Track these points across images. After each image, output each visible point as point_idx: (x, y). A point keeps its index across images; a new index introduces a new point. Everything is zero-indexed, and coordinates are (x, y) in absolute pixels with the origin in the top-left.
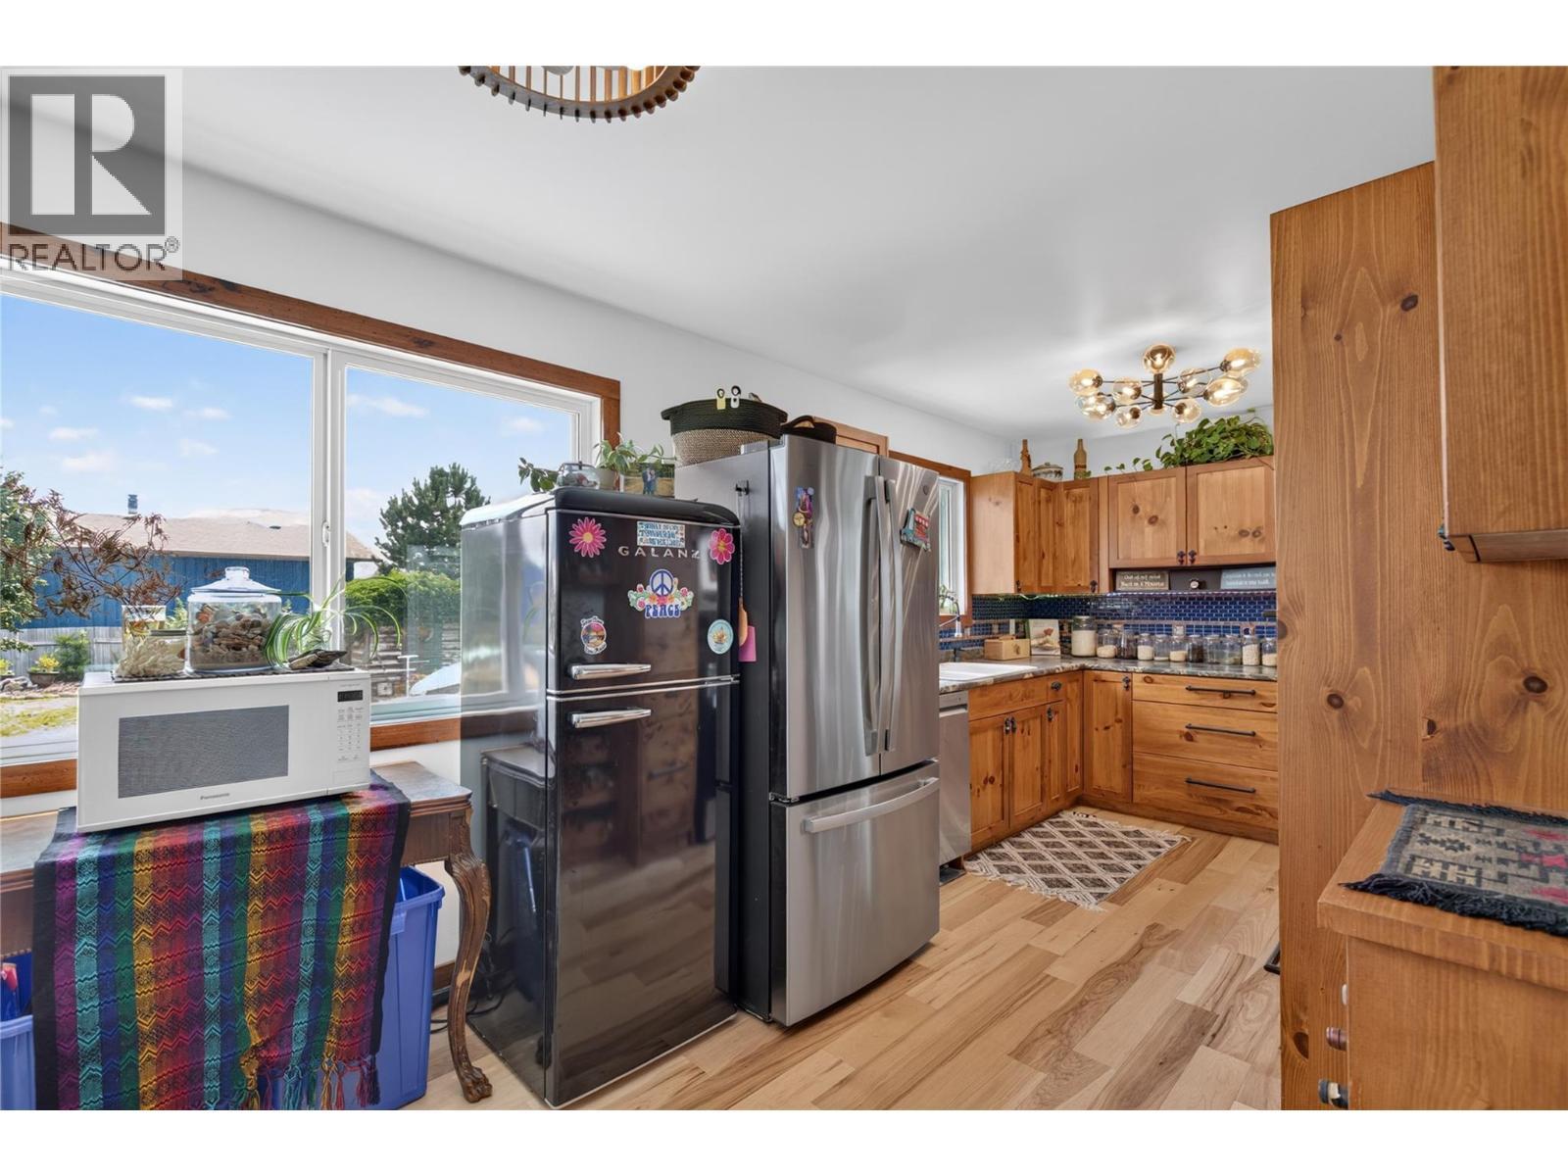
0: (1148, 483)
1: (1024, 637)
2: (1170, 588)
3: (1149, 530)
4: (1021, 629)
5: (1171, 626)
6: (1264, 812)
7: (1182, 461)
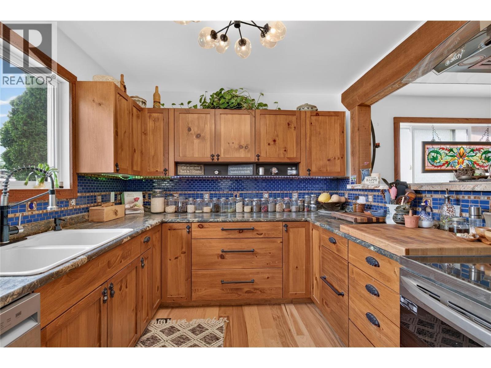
0: (196, 116)
1: (121, 203)
2: (204, 174)
3: (196, 141)
4: (119, 198)
5: (202, 194)
6: (258, 291)
7: (213, 106)
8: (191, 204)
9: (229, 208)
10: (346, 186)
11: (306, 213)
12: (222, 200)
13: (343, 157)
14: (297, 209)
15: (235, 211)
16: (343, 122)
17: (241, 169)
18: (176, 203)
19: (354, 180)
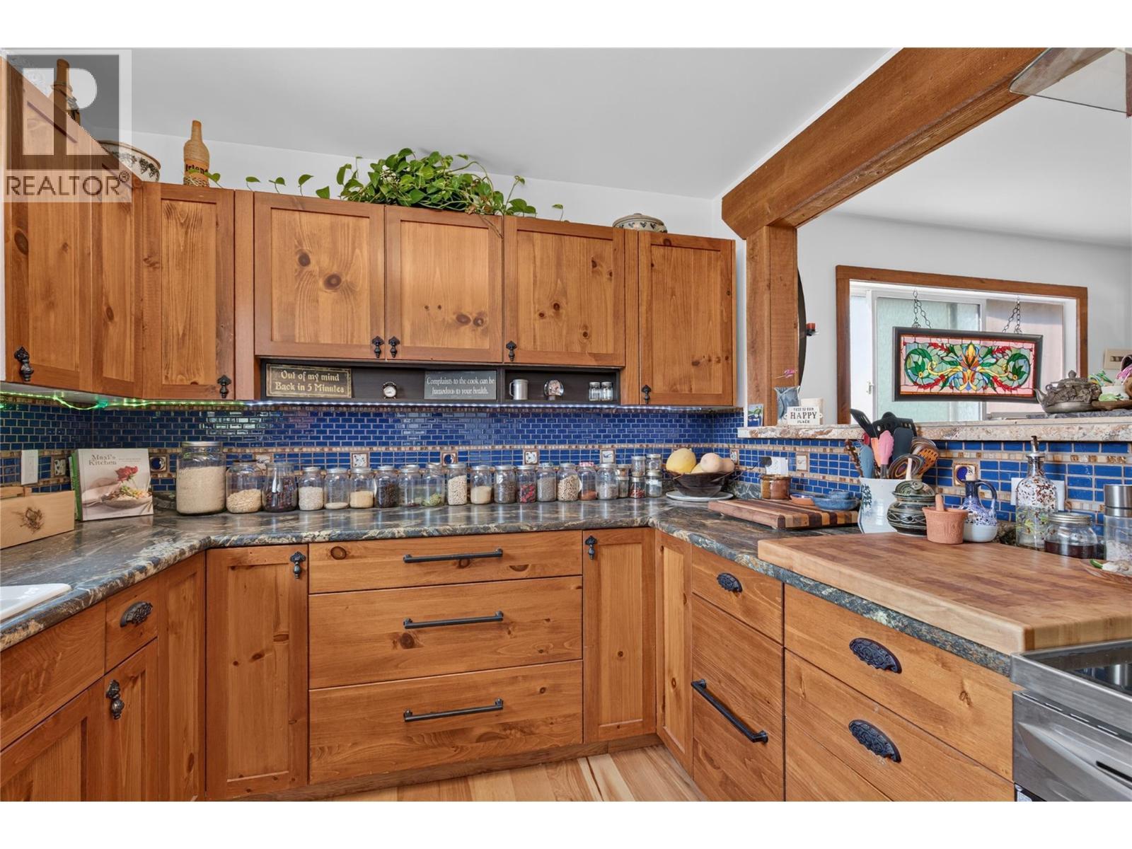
0: (326, 220)
1: (66, 487)
2: (353, 396)
3: (326, 297)
4: (58, 468)
5: (348, 454)
6: (513, 731)
7: (380, 195)
8: (311, 484)
9: (428, 494)
10: (736, 431)
11: (635, 504)
12: (406, 471)
13: (728, 356)
14: (613, 491)
15: (446, 500)
16: (729, 267)
17: (462, 381)
18: (262, 482)
19: (756, 416)
